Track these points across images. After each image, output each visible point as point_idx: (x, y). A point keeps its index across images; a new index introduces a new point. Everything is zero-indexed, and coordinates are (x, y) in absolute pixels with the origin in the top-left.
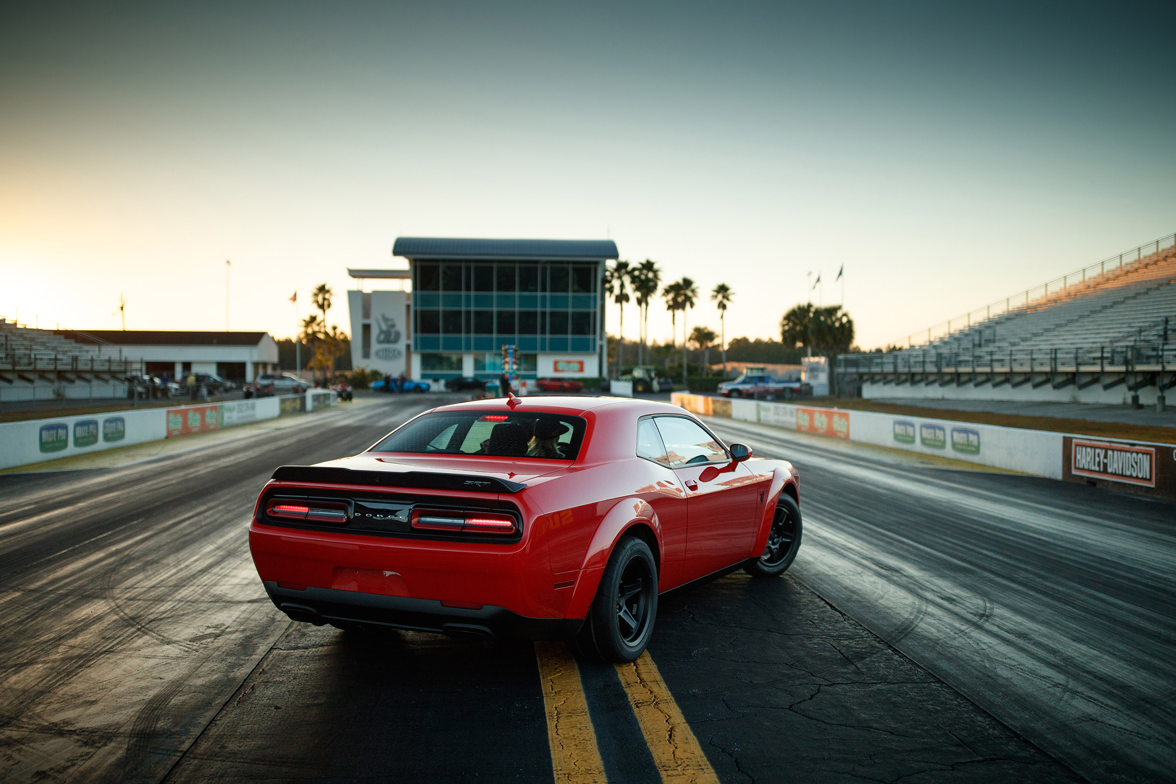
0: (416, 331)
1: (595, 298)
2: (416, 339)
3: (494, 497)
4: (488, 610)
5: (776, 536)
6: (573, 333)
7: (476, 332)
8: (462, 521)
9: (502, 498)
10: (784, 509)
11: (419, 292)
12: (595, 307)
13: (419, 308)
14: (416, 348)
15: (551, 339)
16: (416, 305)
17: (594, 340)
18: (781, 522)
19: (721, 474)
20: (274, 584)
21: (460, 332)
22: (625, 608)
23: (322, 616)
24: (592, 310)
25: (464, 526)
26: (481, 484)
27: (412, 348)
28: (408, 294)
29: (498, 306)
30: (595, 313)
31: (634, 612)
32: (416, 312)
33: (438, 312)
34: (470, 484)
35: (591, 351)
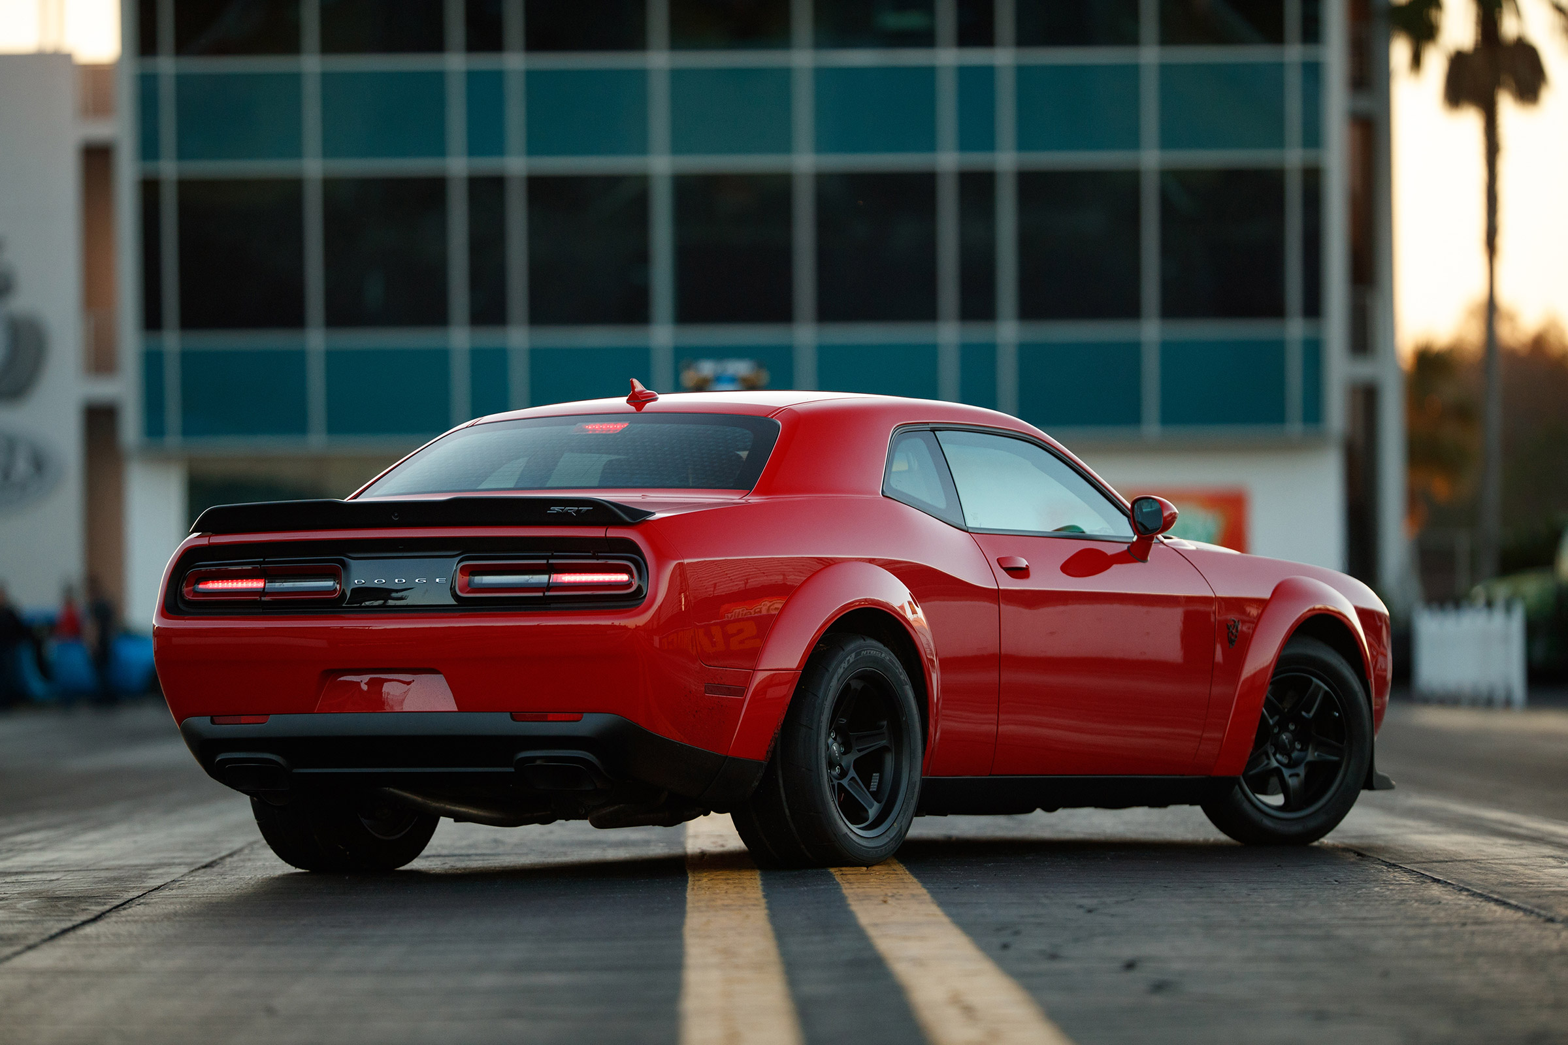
0: (152, 319)
1: (1313, 72)
2: (152, 364)
3: (598, 533)
4: (590, 723)
5: (1298, 746)
6: (1172, 309)
7: (539, 316)
8: (543, 579)
9: (613, 533)
10: (1315, 680)
11: (167, 65)
12: (1313, 136)
13: (169, 169)
14: (154, 425)
15: (1025, 351)
16: (148, 147)
17: (1314, 351)
18: (1308, 712)
19: (1115, 567)
20: (202, 723)
21: (437, 316)
22: (852, 773)
23: (295, 771)
24: (1293, 157)
25: (549, 587)
26: (576, 512)
27: (131, 428)
28: (95, 74)
29: (678, 146)
30: (1313, 178)
31: (874, 786)
32: (149, 189)
33: (293, 188)
34: (558, 513)
35: (1295, 427)
